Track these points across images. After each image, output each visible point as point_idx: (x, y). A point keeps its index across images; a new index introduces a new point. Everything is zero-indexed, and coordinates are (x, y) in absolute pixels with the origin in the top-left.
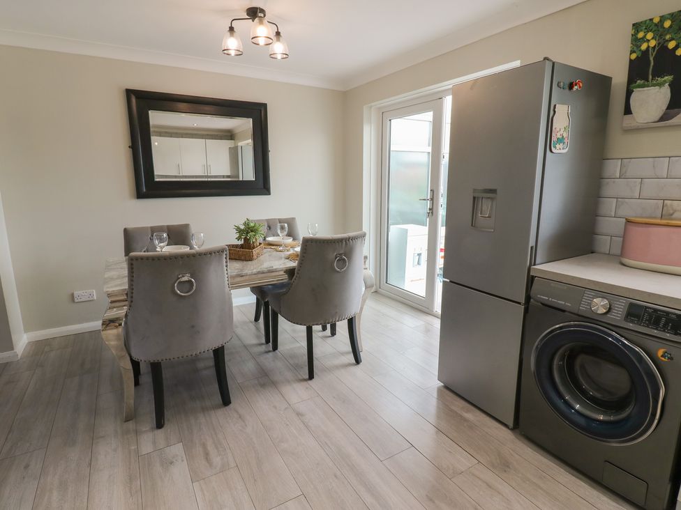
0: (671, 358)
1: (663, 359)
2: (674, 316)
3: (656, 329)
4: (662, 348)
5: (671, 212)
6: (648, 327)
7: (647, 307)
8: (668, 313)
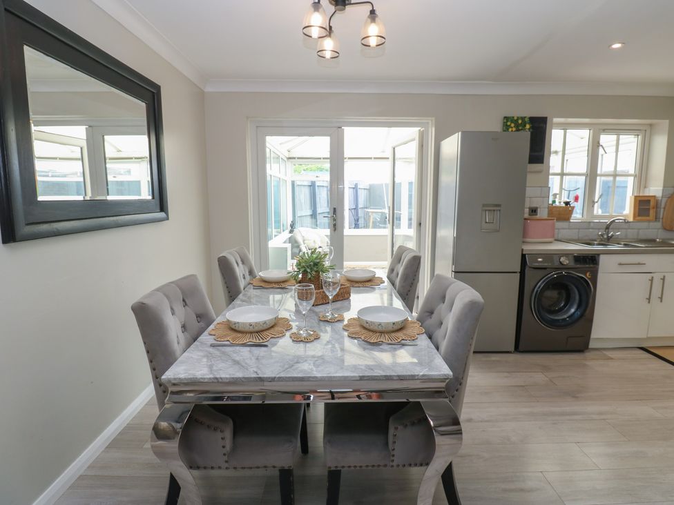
1: (590, 276)
6: (584, 264)
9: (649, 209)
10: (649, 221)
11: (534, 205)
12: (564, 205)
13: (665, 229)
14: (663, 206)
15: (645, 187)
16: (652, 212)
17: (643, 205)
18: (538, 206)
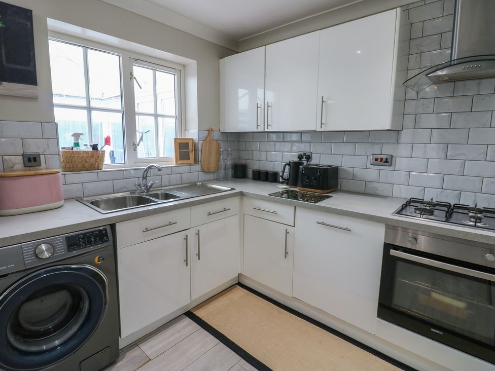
0: (103, 259)
1: (99, 262)
2: (97, 232)
3: (91, 246)
4: (96, 257)
5: (11, 165)
6: (86, 247)
7: (78, 235)
8: (92, 232)
9: (189, 152)
10: (190, 165)
11: (32, 150)
12: (90, 149)
13: (203, 171)
14: (200, 149)
15: (186, 130)
16: (191, 155)
17: (184, 149)
18: (40, 152)
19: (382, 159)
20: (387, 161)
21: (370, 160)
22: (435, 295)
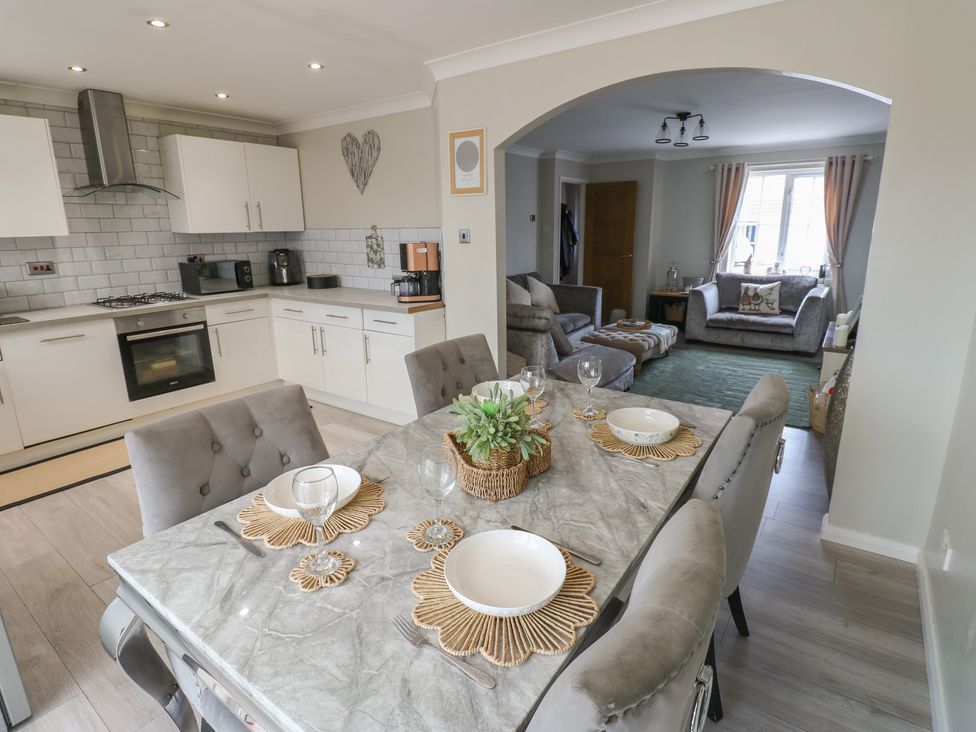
19: (42, 268)
20: (48, 269)
21: (26, 270)
22: (156, 366)
